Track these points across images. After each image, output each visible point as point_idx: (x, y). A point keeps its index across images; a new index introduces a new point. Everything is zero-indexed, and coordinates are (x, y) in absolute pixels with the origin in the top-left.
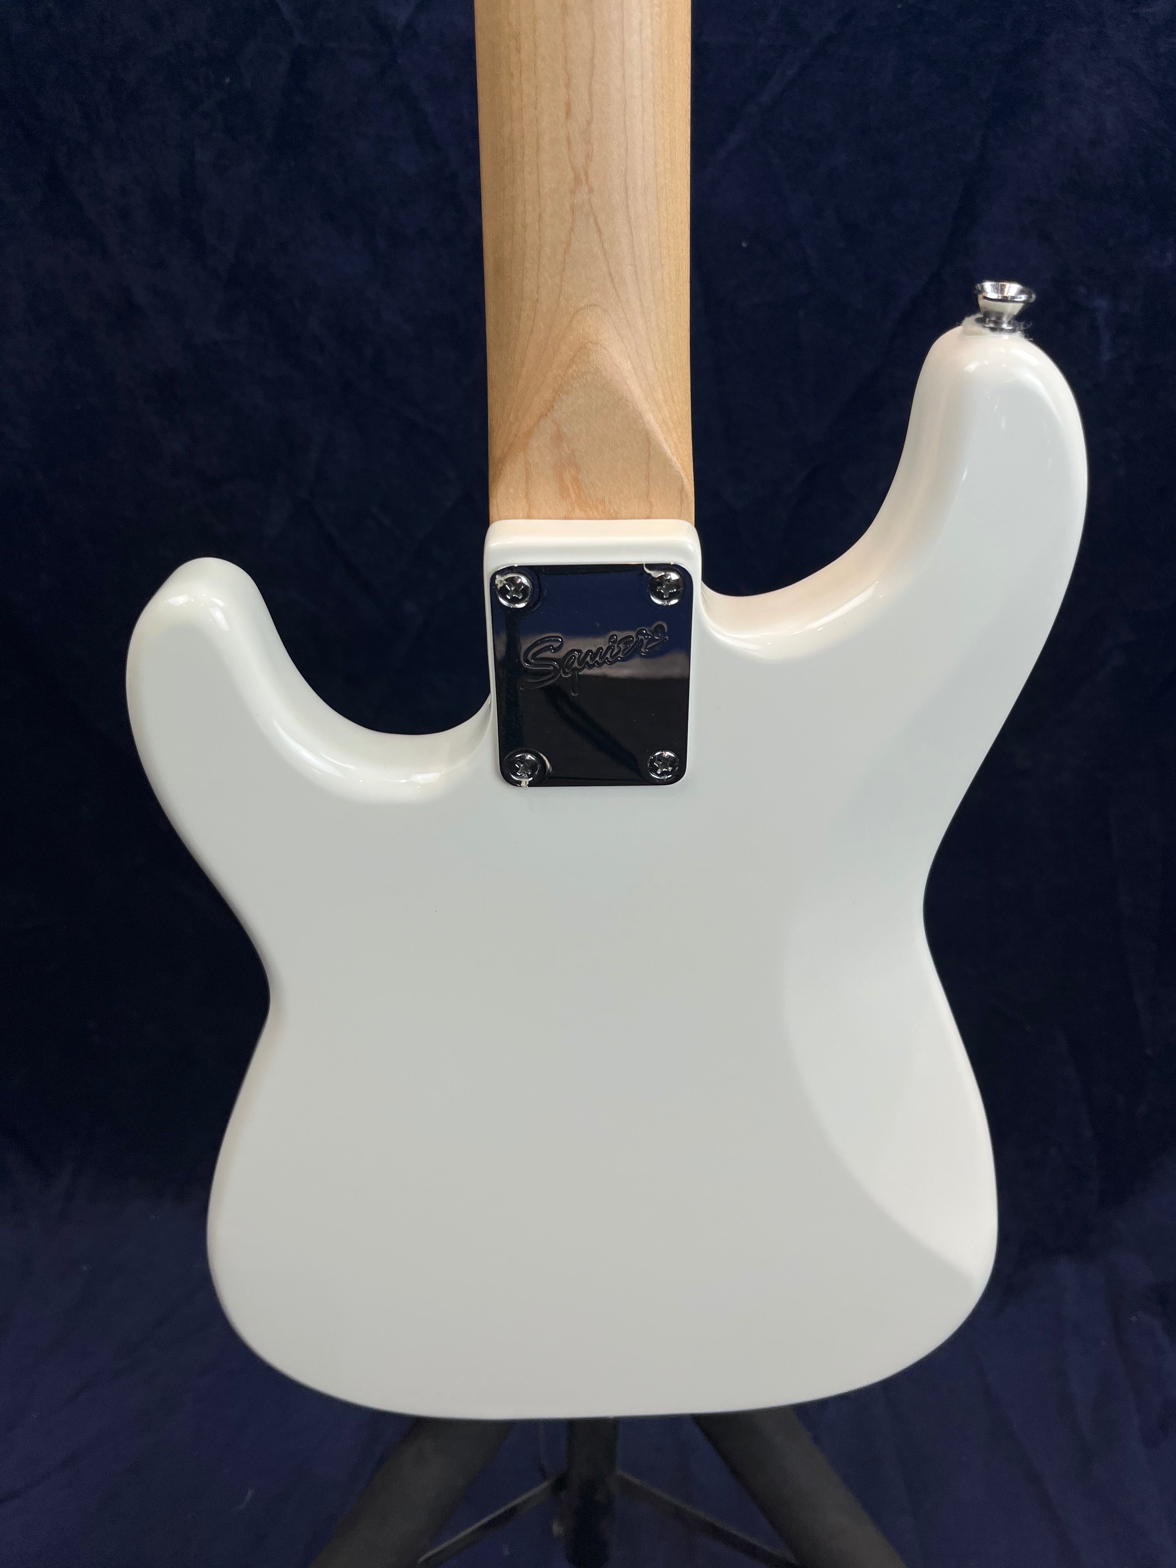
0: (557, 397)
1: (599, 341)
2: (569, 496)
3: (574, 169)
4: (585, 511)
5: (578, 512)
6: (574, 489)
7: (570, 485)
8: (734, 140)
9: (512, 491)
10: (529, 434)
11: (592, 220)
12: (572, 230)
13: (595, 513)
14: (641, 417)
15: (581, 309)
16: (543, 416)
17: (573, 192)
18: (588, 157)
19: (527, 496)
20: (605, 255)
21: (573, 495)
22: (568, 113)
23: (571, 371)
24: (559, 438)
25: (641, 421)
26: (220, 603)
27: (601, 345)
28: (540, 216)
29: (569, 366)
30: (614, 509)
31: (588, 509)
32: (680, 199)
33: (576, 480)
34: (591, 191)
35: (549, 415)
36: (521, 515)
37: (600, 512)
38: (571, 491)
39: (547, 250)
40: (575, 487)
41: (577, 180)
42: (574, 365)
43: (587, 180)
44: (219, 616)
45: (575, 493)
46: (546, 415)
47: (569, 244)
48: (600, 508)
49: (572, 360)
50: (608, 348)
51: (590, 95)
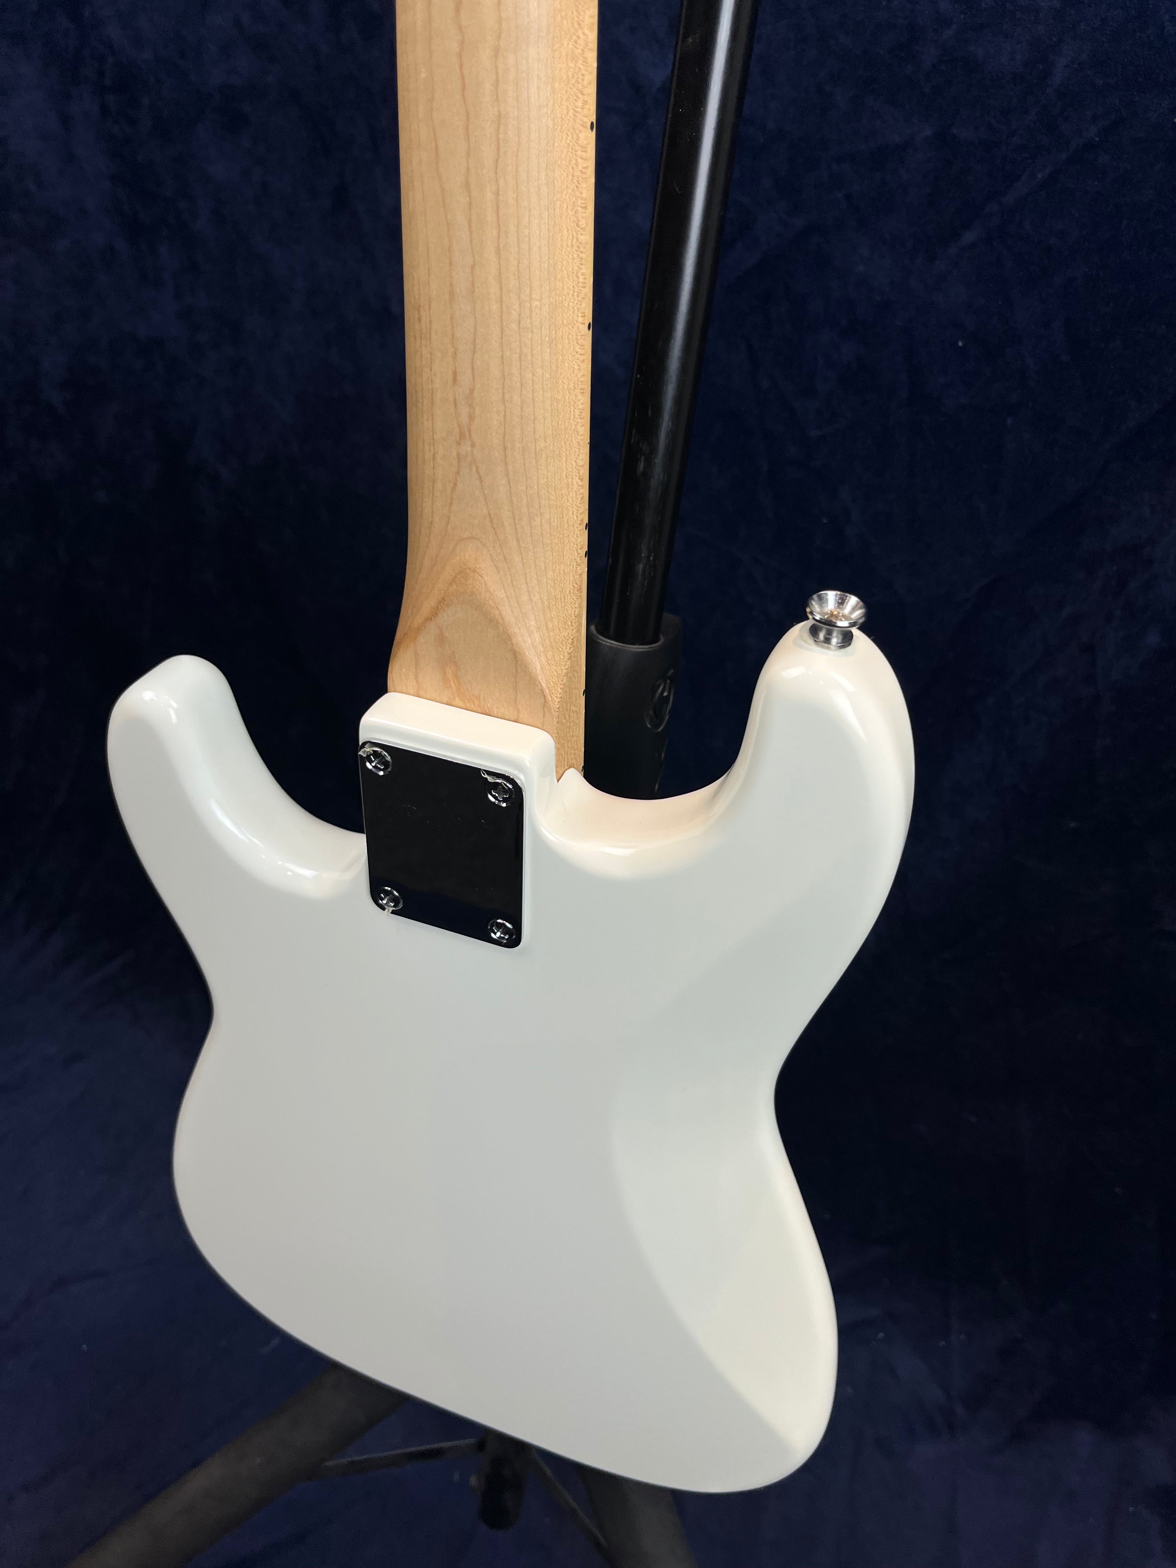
0: (440, 607)
1: (476, 569)
2: (451, 686)
3: (459, 426)
4: (464, 702)
5: (458, 702)
6: (454, 682)
7: (451, 678)
8: (969, 237)
9: (404, 671)
10: (419, 630)
11: (474, 469)
12: (458, 473)
13: (472, 705)
14: (510, 639)
15: (464, 539)
16: (428, 619)
17: (459, 443)
18: (471, 417)
19: (416, 677)
20: (485, 499)
21: (454, 687)
22: (455, 379)
23: (451, 589)
24: (441, 640)
25: (509, 643)
26: (175, 705)
27: (478, 573)
28: (434, 455)
29: (451, 584)
30: (487, 706)
31: (466, 701)
32: (565, 458)
33: (456, 676)
34: (473, 445)
35: (433, 620)
36: (412, 692)
37: (476, 705)
38: (452, 682)
39: (439, 485)
40: (455, 680)
41: (462, 435)
42: (455, 584)
43: (470, 436)
44: (173, 714)
45: (455, 685)
46: (432, 619)
47: (455, 484)
48: (476, 703)
49: (453, 580)
50: (484, 576)
51: (473, 369)
